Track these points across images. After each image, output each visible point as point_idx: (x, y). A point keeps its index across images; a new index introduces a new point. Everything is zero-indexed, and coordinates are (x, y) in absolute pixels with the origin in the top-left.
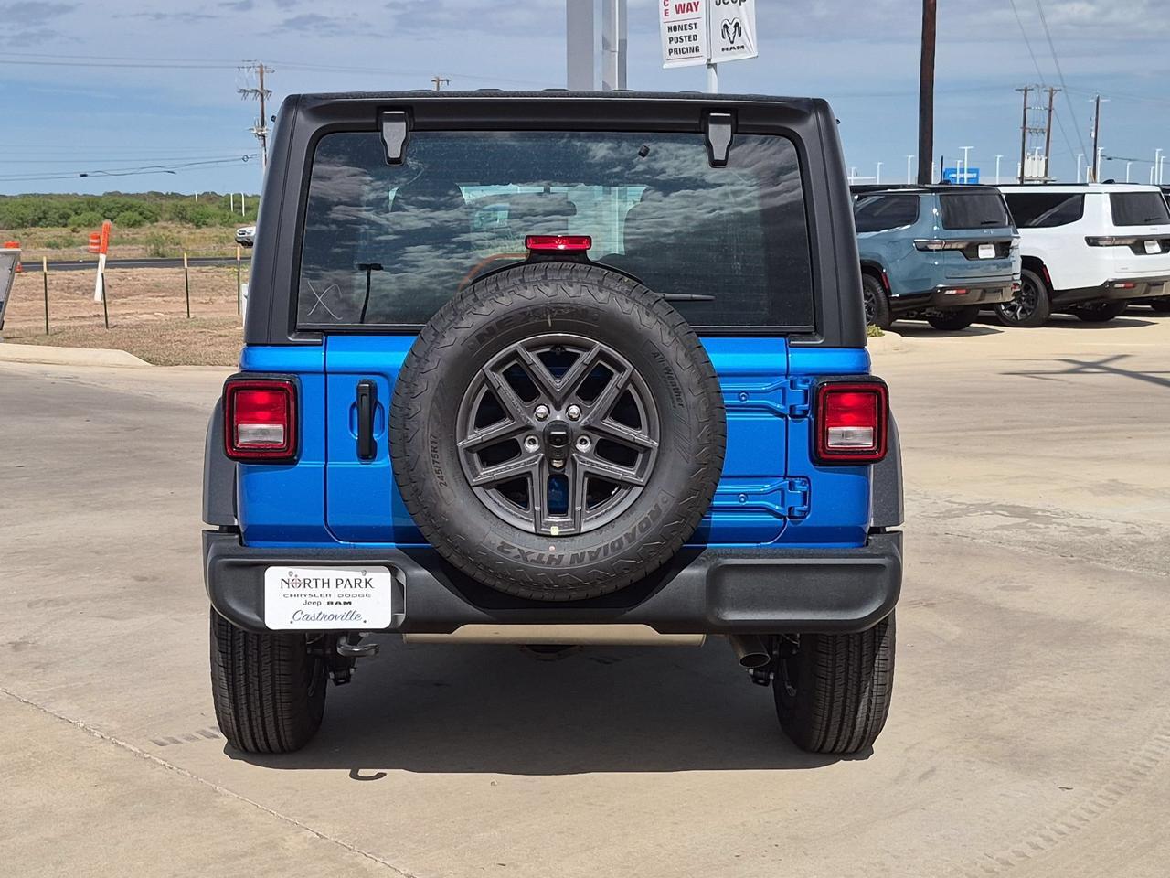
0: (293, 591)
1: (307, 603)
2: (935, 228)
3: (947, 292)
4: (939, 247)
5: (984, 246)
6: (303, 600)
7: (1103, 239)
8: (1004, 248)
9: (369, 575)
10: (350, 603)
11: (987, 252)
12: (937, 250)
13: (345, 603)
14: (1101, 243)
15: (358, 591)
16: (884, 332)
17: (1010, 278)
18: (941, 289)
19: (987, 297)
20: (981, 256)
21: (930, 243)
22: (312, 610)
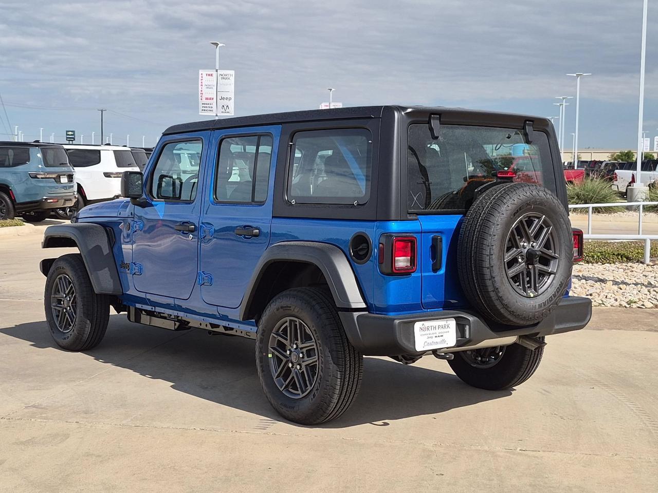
0: (423, 333)
1: (428, 338)
2: (40, 166)
3: (49, 201)
4: (43, 176)
5: (63, 176)
6: (426, 336)
7: (112, 174)
8: (70, 177)
9: (449, 322)
10: (442, 336)
11: (64, 180)
12: (42, 178)
13: (439, 336)
14: (111, 175)
15: (445, 330)
16: (24, 223)
17: (72, 194)
18: (45, 199)
19: (66, 204)
20: (62, 182)
21: (39, 174)
22: (430, 341)
